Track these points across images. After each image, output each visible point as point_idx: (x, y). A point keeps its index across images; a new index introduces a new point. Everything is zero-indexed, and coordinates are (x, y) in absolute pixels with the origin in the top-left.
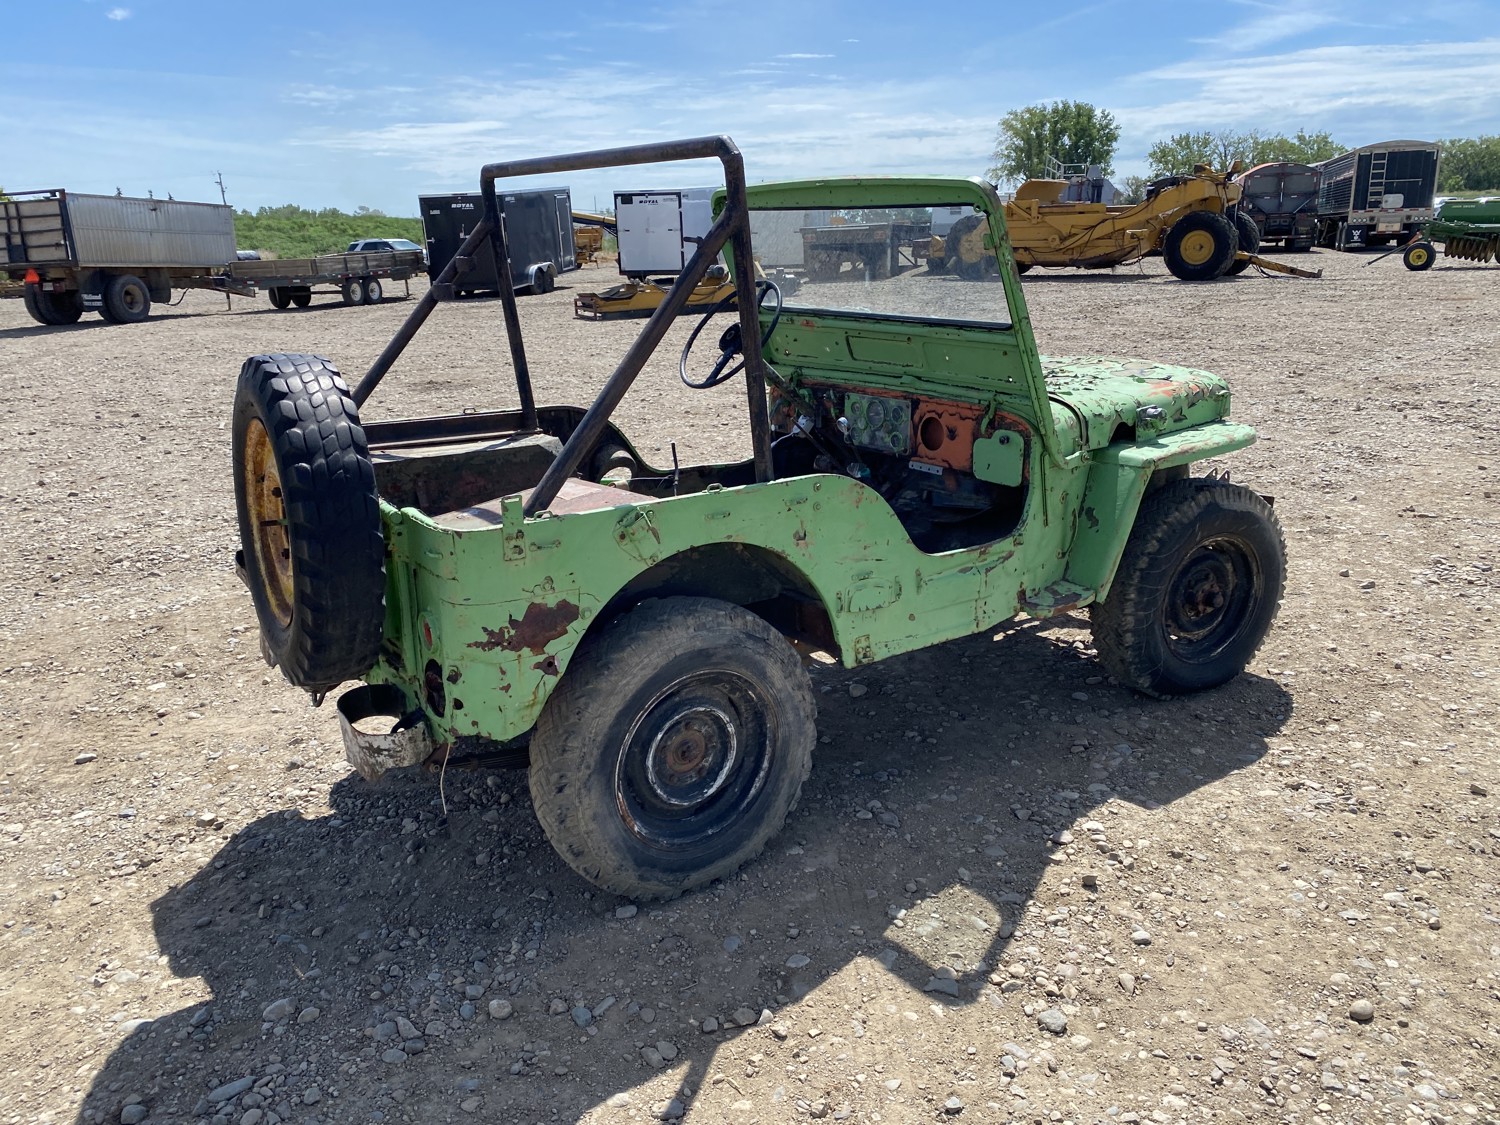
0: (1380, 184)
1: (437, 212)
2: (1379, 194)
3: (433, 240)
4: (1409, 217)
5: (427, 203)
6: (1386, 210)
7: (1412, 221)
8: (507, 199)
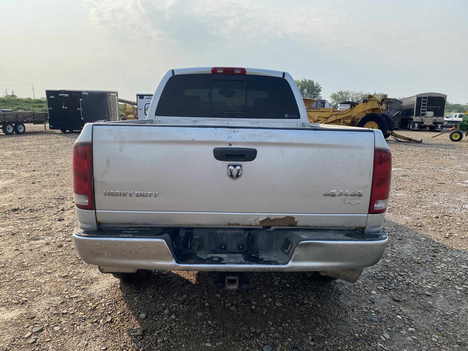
0: (425, 108)
1: (53, 97)
2: (425, 111)
3: (51, 108)
4: (435, 120)
5: (49, 93)
6: (427, 117)
7: (436, 121)
8: (83, 93)
